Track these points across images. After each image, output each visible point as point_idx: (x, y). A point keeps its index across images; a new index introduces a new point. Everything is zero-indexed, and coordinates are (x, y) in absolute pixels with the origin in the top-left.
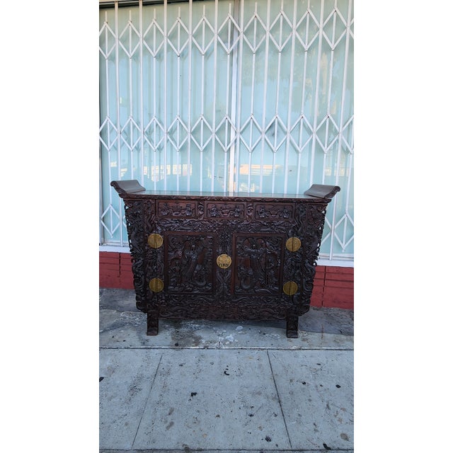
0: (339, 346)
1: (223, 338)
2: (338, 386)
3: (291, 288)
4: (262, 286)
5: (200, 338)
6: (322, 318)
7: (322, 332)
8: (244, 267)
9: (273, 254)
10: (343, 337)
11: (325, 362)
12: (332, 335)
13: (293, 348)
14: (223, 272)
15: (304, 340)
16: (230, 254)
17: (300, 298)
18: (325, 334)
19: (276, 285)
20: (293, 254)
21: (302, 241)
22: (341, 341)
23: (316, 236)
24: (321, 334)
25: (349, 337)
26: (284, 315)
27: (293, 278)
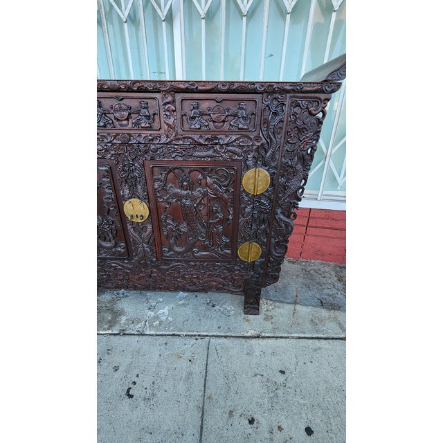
0: (318, 332)
1: (153, 314)
2: (309, 431)
3: (250, 251)
4: (205, 248)
5: (122, 313)
6: (297, 276)
7: (295, 303)
8: (173, 221)
9: (219, 199)
10: (324, 313)
11: (292, 368)
12: (309, 309)
13: (249, 334)
14: (139, 228)
15: (266, 319)
16: (147, 199)
17: (264, 265)
18: (298, 307)
19: (226, 246)
20: (255, 199)
21: (272, 175)
22: (321, 320)
23: (299, 167)
24: (292, 307)
25: (332, 313)
26: (240, 287)
27: (255, 237)
